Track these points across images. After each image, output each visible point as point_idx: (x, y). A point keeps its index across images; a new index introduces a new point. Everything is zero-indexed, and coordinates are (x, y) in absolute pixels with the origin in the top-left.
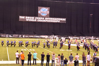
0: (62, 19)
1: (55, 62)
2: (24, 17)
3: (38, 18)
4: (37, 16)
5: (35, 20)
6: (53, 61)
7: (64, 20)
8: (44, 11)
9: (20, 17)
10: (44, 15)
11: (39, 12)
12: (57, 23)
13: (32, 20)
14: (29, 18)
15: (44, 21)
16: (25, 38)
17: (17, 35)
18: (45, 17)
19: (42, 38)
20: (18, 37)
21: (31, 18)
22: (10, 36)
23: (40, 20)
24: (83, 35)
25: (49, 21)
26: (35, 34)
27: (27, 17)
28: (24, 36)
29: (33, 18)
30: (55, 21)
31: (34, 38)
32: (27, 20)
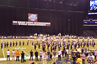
0: (47, 23)
1: (43, 57)
2: (16, 22)
4: (28, 21)
5: (26, 24)
6: (41, 56)
7: (49, 24)
8: (33, 17)
9: (13, 22)
10: (33, 20)
11: (29, 18)
12: (44, 26)
13: (23, 24)
15: (33, 25)
16: (18, 38)
17: (11, 37)
18: (34, 22)
20: (12, 38)
21: (22, 22)
22: (5, 37)
23: (30, 24)
25: (37, 25)
26: (26, 35)
27: (19, 22)
28: (17, 37)
29: (24, 22)
31: (25, 38)
32: (19, 24)
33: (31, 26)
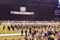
0: (32, 13)
3: (20, 12)
5: (19, 14)
7: (33, 13)
8: (23, 9)
9: (11, 12)
10: (23, 11)
11: (21, 9)
13: (17, 13)
14: (15, 12)
15: (23, 14)
17: (10, 21)
18: (24, 12)
19: (22, 22)
21: (16, 12)
22: (6, 22)
24: (42, 21)
25: (26, 14)
26: (19, 20)
27: (14, 12)
29: (18, 12)
30: (29, 14)
31: (18, 22)
32: (15, 13)
33: (22, 15)
